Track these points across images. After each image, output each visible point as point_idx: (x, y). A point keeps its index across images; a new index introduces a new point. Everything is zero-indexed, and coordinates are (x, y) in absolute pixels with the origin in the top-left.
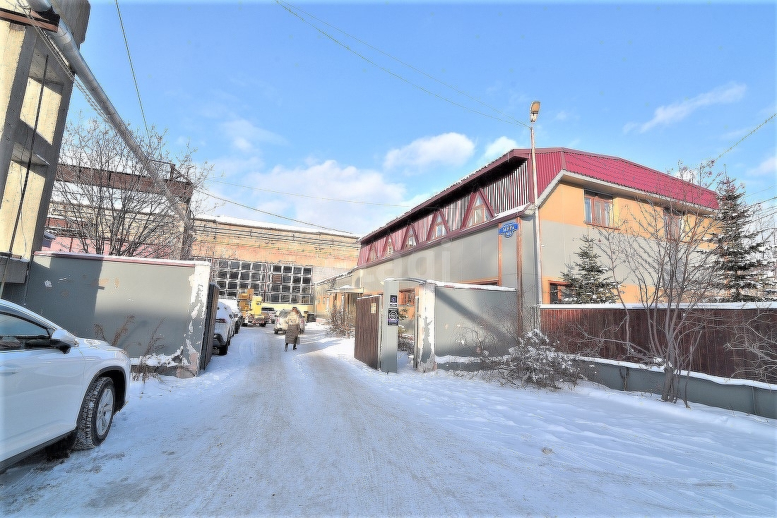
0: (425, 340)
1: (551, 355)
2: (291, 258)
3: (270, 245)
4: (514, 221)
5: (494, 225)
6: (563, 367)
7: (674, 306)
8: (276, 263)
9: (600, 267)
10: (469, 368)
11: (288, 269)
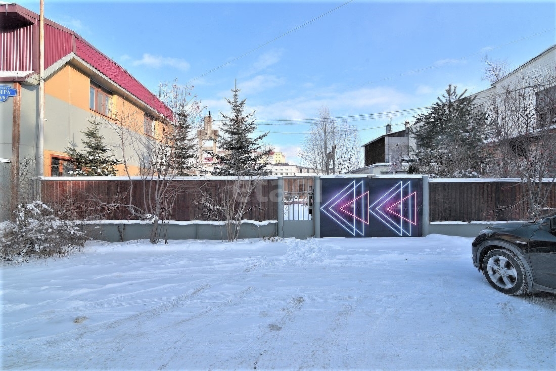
1: (57, 223)
6: (72, 233)
7: (162, 178)
9: (104, 147)
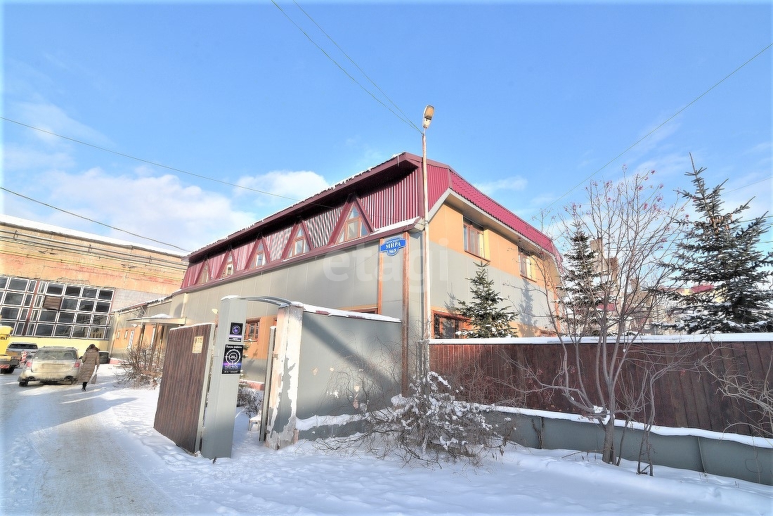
0: (283, 395)
2: (80, 276)
3: (47, 255)
4: (401, 236)
5: (374, 241)
8: (54, 279)
9: (496, 295)
10: (343, 431)
11: (73, 291)
